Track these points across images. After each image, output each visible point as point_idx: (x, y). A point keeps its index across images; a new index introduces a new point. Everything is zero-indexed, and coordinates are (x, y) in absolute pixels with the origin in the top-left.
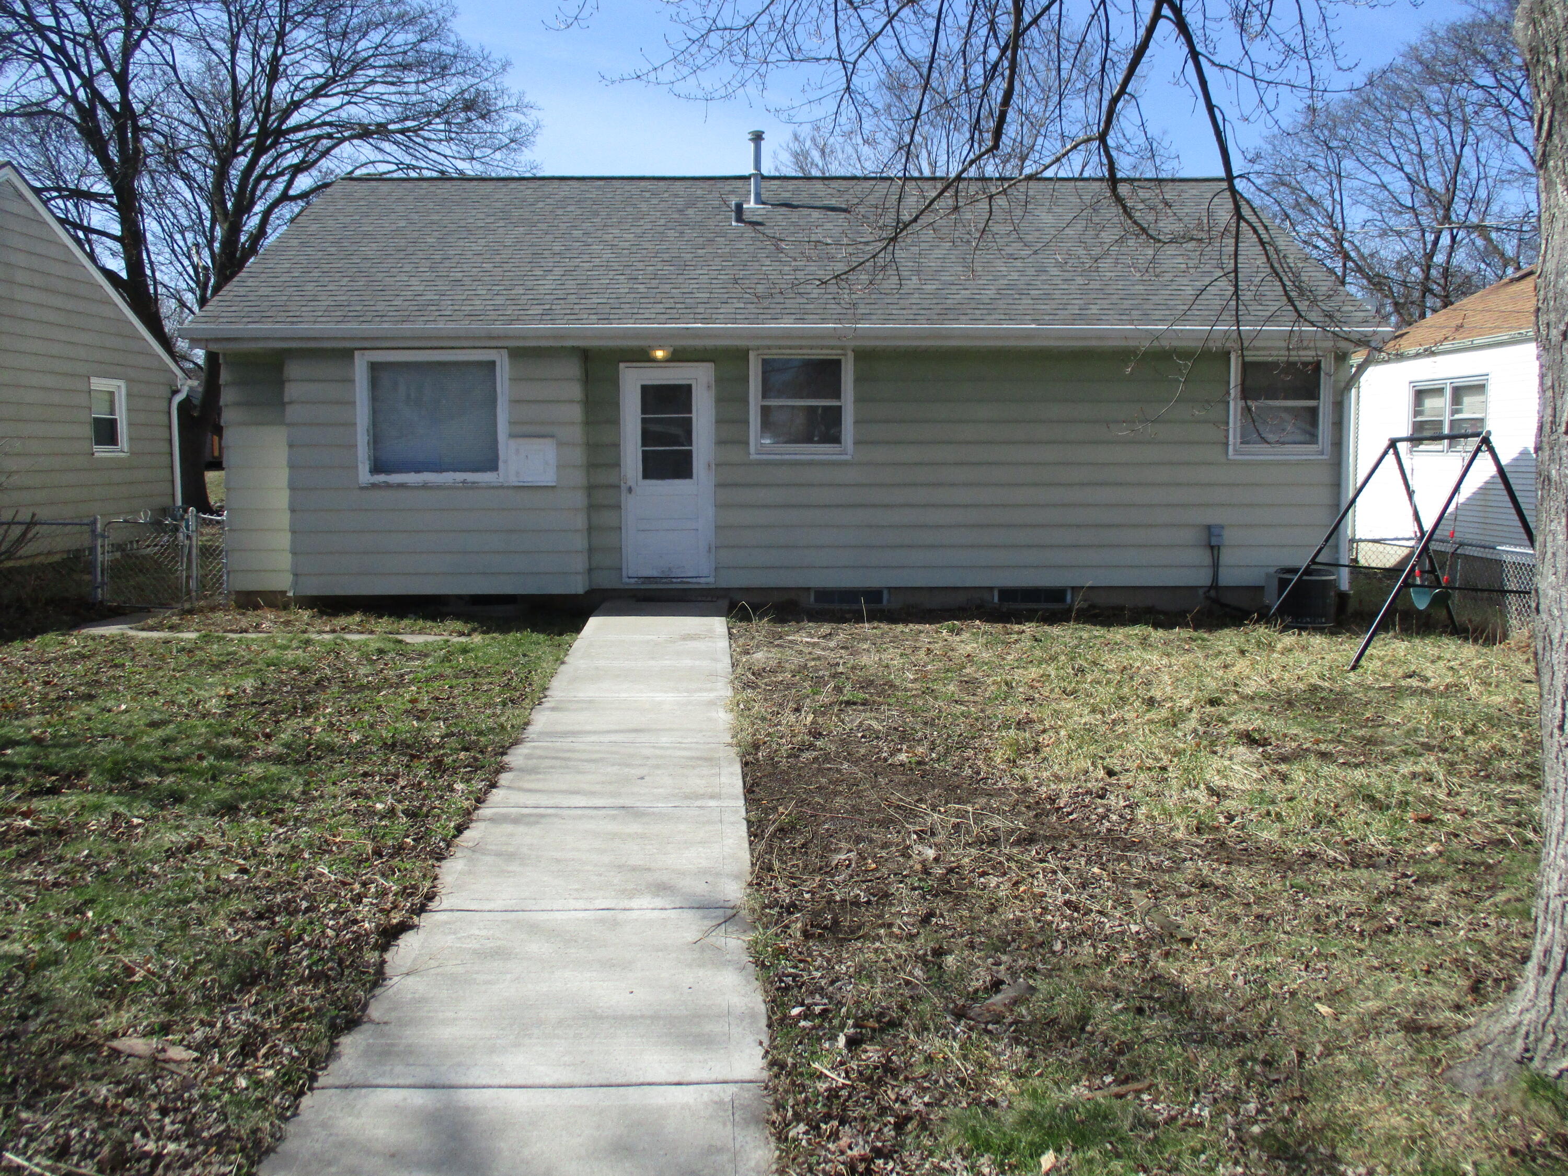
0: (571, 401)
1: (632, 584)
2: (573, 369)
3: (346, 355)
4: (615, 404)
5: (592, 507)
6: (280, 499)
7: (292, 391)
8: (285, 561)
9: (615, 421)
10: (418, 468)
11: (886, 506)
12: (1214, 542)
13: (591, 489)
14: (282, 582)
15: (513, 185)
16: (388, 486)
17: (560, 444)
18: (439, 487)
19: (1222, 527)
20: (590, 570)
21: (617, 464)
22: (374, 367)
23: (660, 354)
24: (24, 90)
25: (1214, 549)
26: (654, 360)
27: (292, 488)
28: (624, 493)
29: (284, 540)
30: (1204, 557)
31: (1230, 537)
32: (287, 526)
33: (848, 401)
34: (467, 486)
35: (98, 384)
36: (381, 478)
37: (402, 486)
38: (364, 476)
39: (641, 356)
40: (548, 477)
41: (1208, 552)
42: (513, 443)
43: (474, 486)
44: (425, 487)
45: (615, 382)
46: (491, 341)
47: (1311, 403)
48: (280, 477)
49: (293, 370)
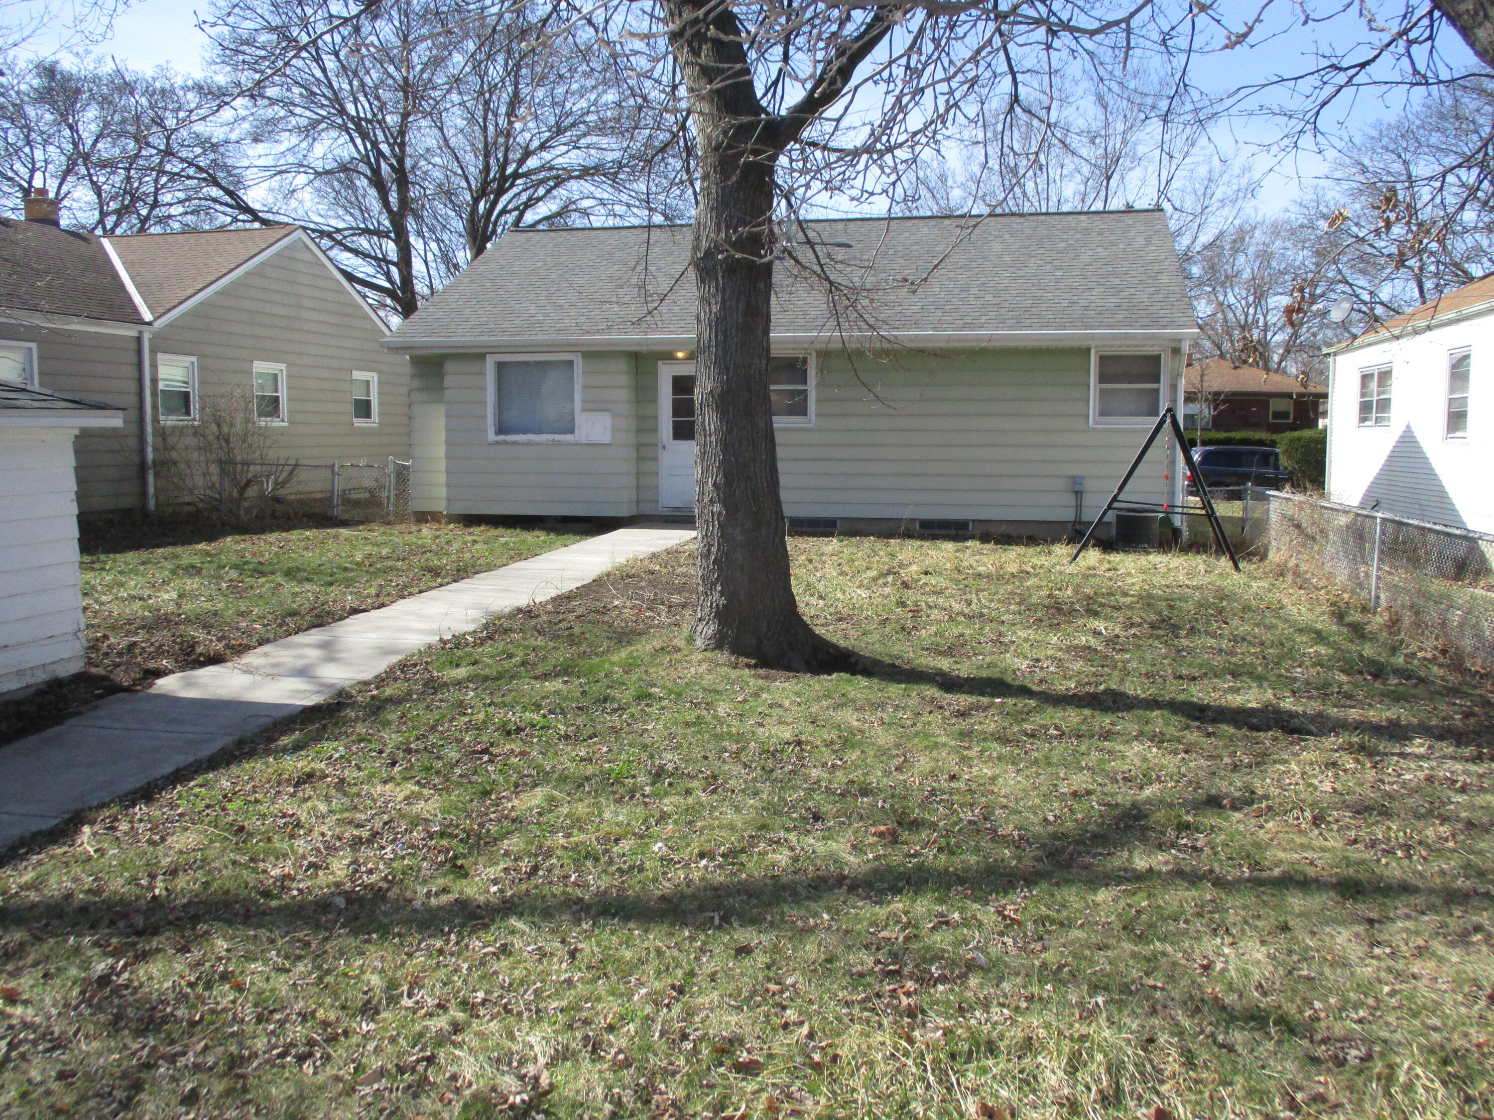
0: (621, 387)
1: (665, 512)
2: (622, 365)
3: (480, 357)
4: (654, 389)
5: (640, 459)
6: (440, 451)
7: (449, 381)
8: (442, 492)
9: (654, 400)
10: (524, 432)
11: (839, 460)
12: (1077, 488)
13: (639, 446)
14: (441, 506)
15: (624, 232)
16: (506, 443)
17: (614, 416)
18: (538, 444)
19: (1083, 477)
20: (638, 501)
21: (655, 430)
22: (500, 366)
23: (680, 355)
24: (336, 152)
25: (1078, 494)
26: (677, 359)
27: (448, 444)
28: (660, 451)
29: (442, 478)
30: (1070, 500)
31: (1090, 485)
32: (443, 468)
33: (812, 386)
34: (554, 443)
35: (358, 375)
36: (502, 437)
37: (514, 443)
38: (491, 436)
39: (669, 356)
40: (607, 439)
41: (1073, 496)
42: (584, 415)
43: (559, 444)
44: (528, 444)
45: (655, 374)
46: (571, 347)
47: (1154, 386)
48: (440, 437)
49: (450, 367)
